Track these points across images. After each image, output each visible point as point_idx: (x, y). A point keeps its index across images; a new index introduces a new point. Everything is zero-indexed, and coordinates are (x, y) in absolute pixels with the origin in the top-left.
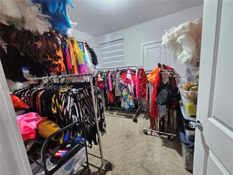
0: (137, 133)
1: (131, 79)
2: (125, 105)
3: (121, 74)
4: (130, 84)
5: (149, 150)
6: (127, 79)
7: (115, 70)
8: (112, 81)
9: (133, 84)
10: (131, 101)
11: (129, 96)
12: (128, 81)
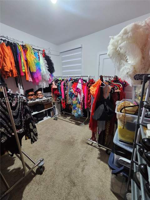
0: (79, 141)
1: (81, 89)
2: (74, 113)
3: (73, 83)
4: (80, 94)
5: (83, 161)
6: (77, 89)
7: (69, 79)
8: (65, 89)
9: (82, 94)
10: (80, 110)
11: (78, 105)
12: (78, 90)
